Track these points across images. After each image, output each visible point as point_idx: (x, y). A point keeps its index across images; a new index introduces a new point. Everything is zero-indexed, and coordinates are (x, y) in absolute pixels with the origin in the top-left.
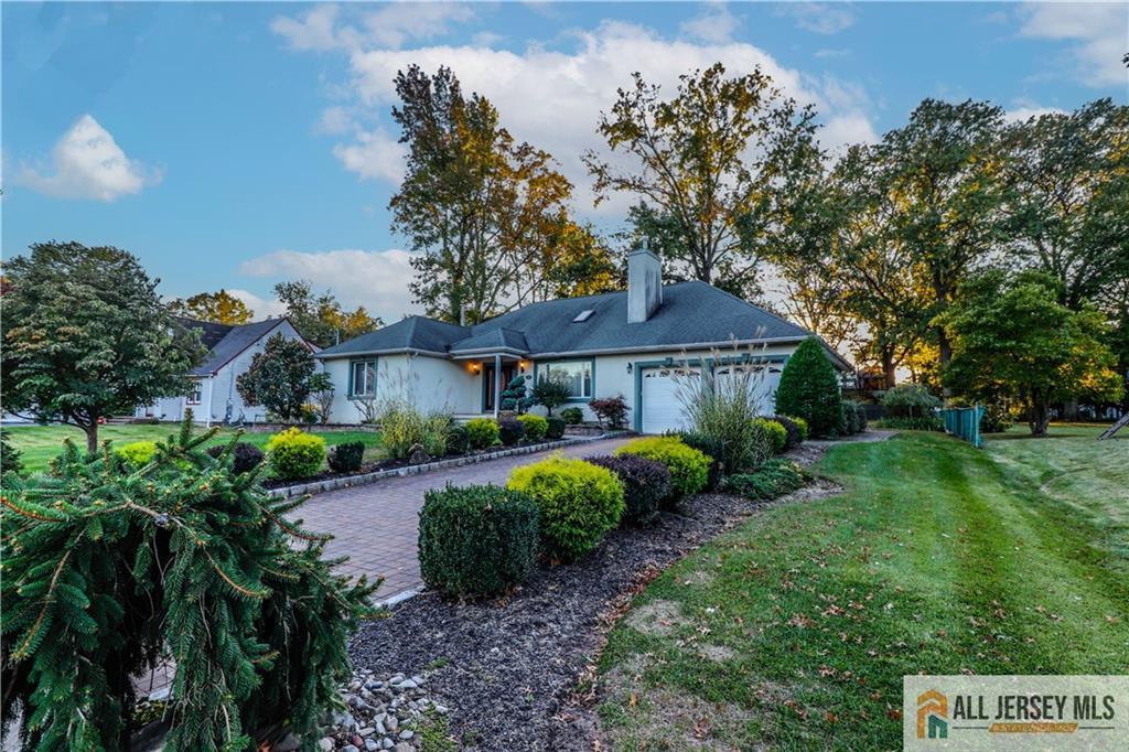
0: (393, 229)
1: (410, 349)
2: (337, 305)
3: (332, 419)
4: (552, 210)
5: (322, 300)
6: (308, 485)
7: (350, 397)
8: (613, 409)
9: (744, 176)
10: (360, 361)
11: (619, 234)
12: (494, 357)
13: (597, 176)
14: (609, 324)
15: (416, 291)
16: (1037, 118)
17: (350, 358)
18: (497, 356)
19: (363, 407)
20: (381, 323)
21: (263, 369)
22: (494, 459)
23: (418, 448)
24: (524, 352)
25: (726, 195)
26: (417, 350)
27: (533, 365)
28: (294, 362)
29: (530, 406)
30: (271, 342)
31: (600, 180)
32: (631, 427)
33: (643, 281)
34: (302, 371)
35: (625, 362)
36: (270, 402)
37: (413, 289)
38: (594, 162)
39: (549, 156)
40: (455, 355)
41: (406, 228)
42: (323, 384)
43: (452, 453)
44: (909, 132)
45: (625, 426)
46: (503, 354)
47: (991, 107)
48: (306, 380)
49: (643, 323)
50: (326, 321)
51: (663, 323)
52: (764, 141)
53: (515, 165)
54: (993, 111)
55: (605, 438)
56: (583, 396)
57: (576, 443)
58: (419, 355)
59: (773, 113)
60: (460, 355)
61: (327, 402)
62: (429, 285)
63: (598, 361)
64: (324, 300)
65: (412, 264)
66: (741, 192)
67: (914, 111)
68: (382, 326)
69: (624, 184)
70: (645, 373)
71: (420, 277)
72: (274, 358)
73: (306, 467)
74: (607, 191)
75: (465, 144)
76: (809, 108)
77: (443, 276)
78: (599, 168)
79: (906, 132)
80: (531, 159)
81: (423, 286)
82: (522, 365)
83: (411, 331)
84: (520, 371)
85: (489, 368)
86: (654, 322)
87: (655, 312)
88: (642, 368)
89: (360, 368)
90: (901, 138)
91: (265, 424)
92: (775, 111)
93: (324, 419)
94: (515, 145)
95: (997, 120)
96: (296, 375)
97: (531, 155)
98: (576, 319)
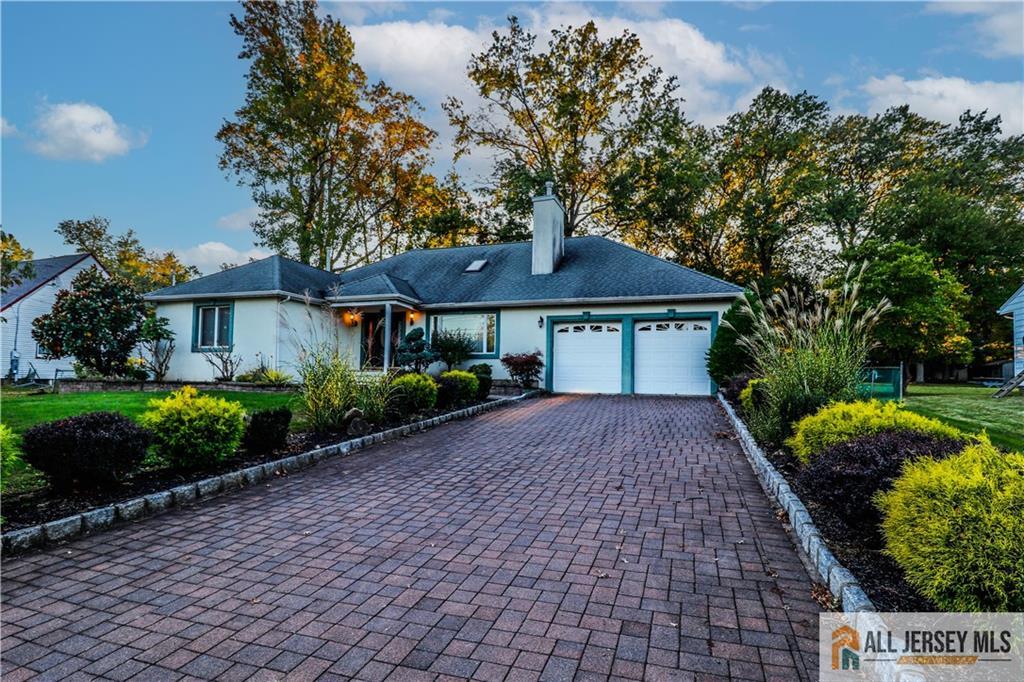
0: (224, 162)
1: (282, 292)
2: (141, 251)
3: (171, 375)
4: (406, 160)
5: (121, 244)
6: (224, 477)
7: (195, 349)
8: (525, 366)
9: (609, 141)
10: (207, 306)
11: (482, 189)
12: (384, 306)
13: (458, 128)
14: (509, 275)
15: (262, 232)
16: (846, 118)
17: (194, 301)
18: (388, 304)
19: (218, 362)
20: (196, 272)
21: (72, 309)
22: (438, 426)
23: (356, 415)
24: (416, 301)
25: (591, 158)
26: (290, 295)
27: (424, 317)
28: (118, 304)
29: (431, 362)
30: (82, 277)
31: (461, 132)
32: (542, 385)
33: (550, 229)
34: (129, 315)
35: (536, 315)
36: (83, 354)
37: (258, 229)
38: (457, 112)
39: (411, 98)
40: (332, 302)
41: (239, 163)
42: (158, 333)
43: (392, 420)
44: (750, 117)
45: (534, 385)
46: (395, 302)
47: (819, 103)
48: (133, 327)
49: (550, 275)
50: (128, 267)
51: (573, 277)
52: (627, 109)
53: (366, 106)
54: (819, 105)
55: (525, 398)
56: (485, 352)
57: (505, 405)
58: (291, 300)
59: (641, 81)
60: (339, 302)
61: (163, 356)
62: (277, 226)
63: (504, 315)
64: (123, 244)
65: (256, 200)
66: (604, 158)
67: (756, 98)
68: (197, 277)
69: (486, 138)
70: (557, 328)
71: (266, 216)
72: (88, 298)
73: (217, 449)
74: (470, 145)
75: (320, 70)
76: (672, 80)
77: (291, 219)
78: (461, 119)
79: (747, 117)
80: (387, 101)
81: (268, 227)
82: (412, 316)
83: (277, 272)
84: (408, 322)
85: (371, 317)
86: (561, 274)
87: (562, 263)
88: (554, 321)
89: (208, 313)
90: (743, 122)
91: (77, 382)
92: (643, 78)
93: (160, 375)
94: (370, 83)
95: (822, 115)
96: (119, 321)
97: (387, 97)
98: (468, 269)
